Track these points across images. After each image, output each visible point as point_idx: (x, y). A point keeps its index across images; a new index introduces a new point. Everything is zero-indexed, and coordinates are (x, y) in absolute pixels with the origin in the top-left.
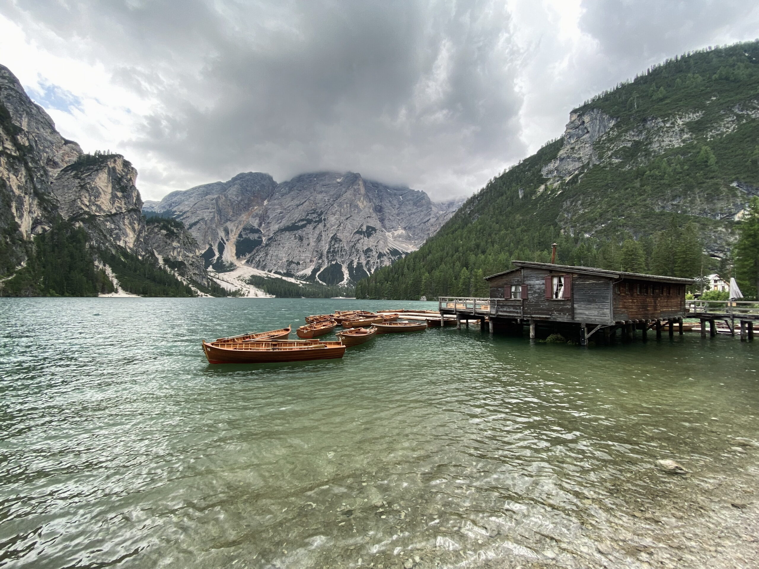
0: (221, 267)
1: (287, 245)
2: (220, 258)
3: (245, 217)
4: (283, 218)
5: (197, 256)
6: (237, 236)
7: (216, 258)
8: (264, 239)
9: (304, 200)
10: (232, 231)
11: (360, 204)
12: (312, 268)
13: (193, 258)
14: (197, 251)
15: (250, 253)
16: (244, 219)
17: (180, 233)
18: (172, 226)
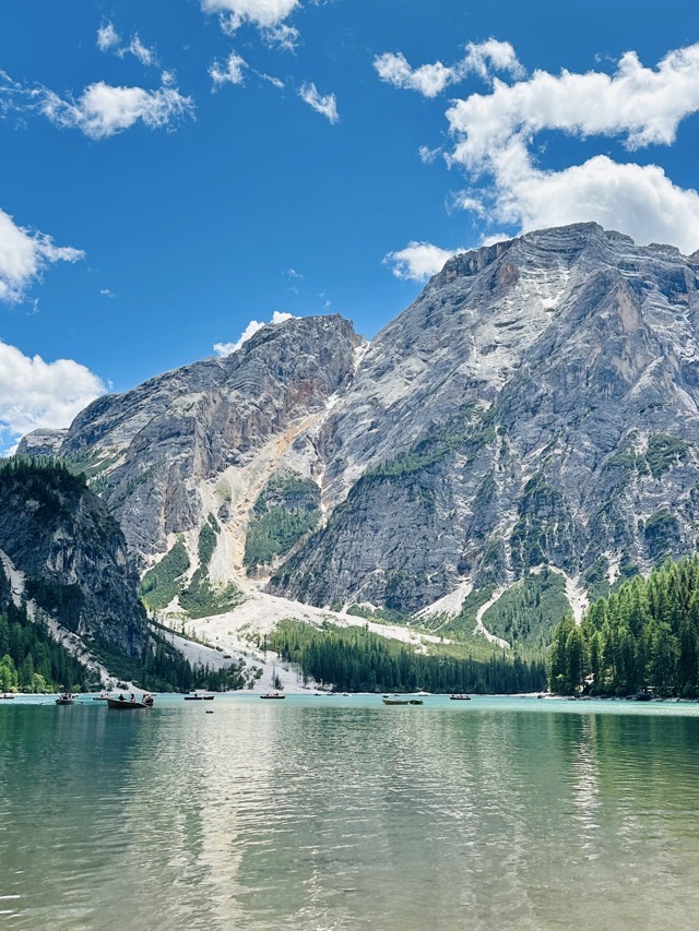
0: (202, 602)
1: (387, 521)
2: (202, 572)
3: (275, 449)
4: (379, 438)
5: (120, 570)
6: (251, 505)
7: (190, 573)
8: (323, 508)
9: (441, 379)
10: (238, 492)
11: (623, 368)
12: (465, 588)
13: (106, 573)
14: (119, 552)
15: (282, 553)
16: (272, 455)
17: (75, 505)
18: (53, 487)
